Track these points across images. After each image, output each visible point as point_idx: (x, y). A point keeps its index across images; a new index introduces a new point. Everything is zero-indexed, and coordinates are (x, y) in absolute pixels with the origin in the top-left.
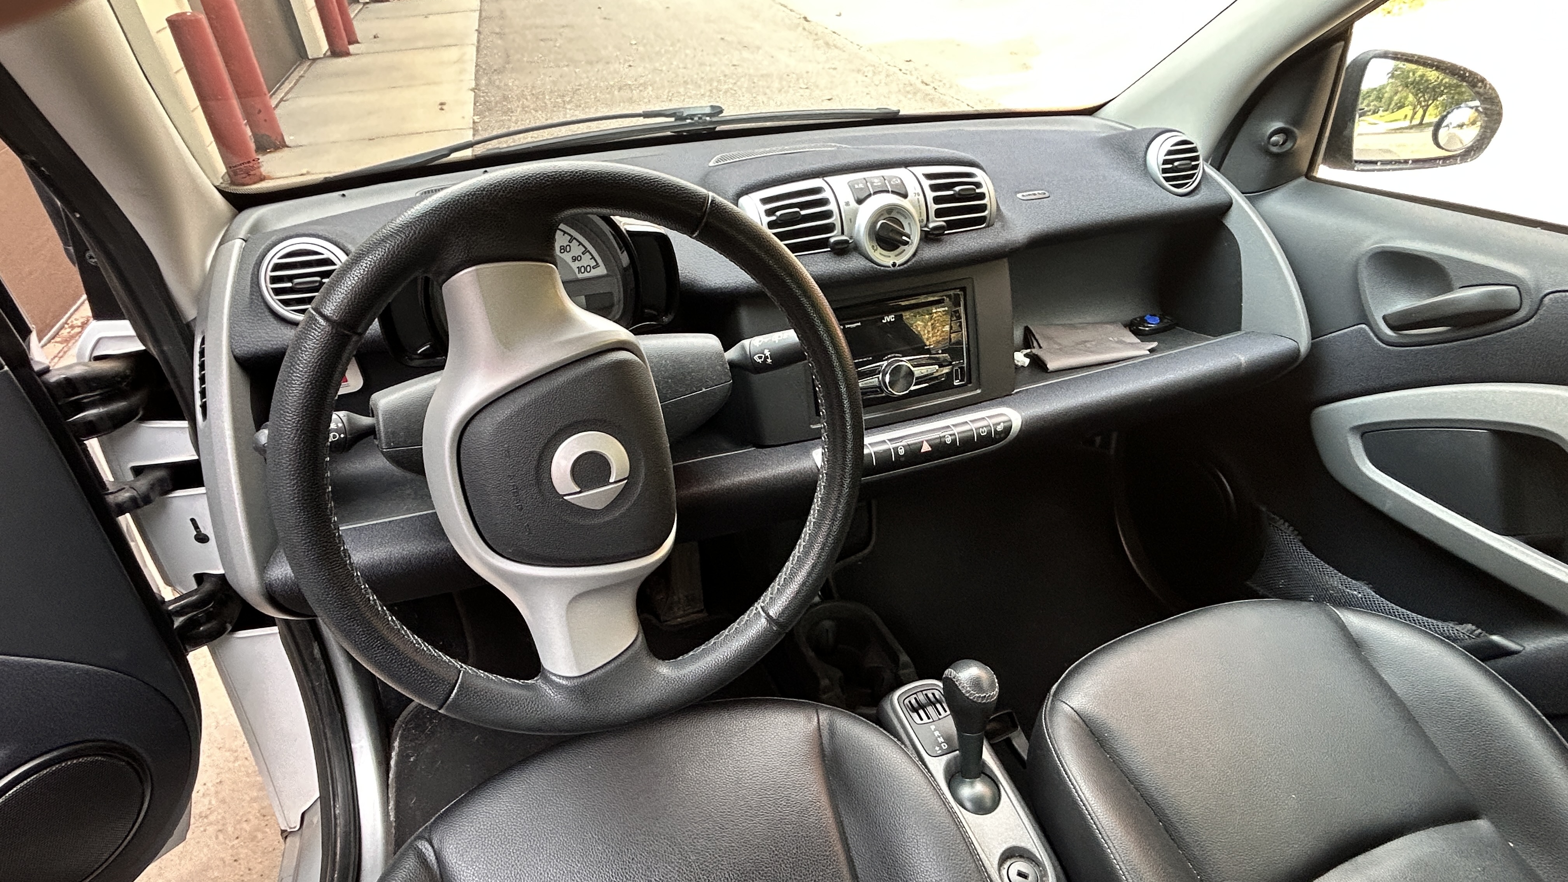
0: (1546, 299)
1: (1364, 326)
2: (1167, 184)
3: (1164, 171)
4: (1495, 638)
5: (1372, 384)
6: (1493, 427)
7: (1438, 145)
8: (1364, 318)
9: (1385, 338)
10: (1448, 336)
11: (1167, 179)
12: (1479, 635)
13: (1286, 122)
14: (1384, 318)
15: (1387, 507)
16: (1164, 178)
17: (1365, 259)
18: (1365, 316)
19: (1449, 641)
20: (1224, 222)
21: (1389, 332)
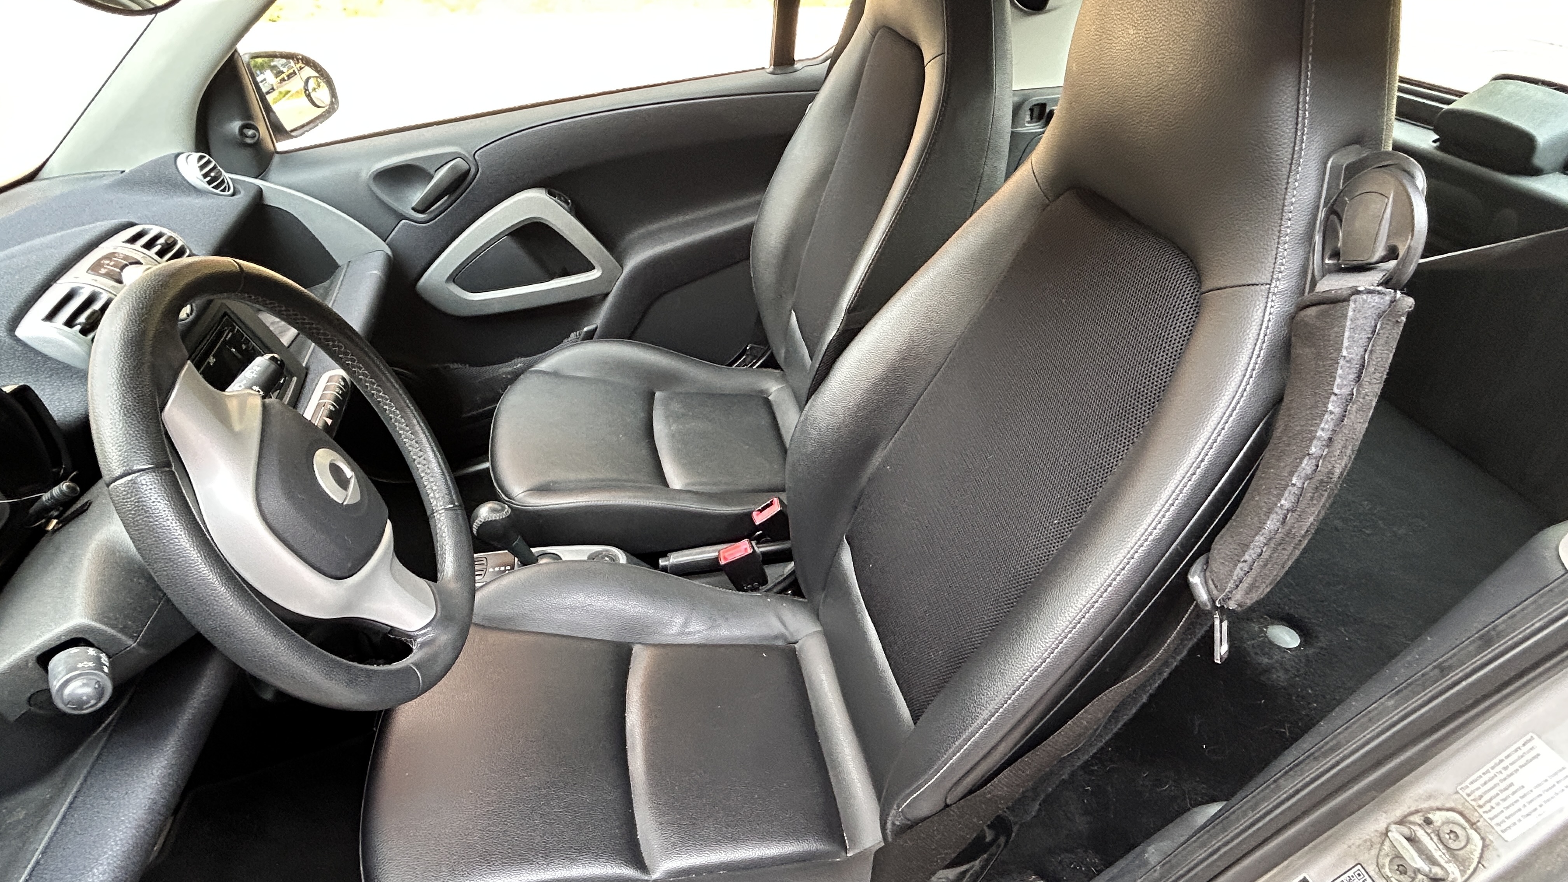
0: (476, 157)
1: (404, 221)
2: (218, 191)
3: (209, 183)
4: (585, 329)
5: (436, 250)
6: (507, 233)
7: (318, 107)
8: (402, 217)
9: (423, 220)
10: (450, 200)
11: (216, 187)
12: (580, 335)
13: (242, 119)
14: (413, 209)
15: (497, 309)
16: (213, 187)
17: (372, 182)
18: (401, 215)
19: (574, 344)
20: (265, 203)
21: (421, 216)
